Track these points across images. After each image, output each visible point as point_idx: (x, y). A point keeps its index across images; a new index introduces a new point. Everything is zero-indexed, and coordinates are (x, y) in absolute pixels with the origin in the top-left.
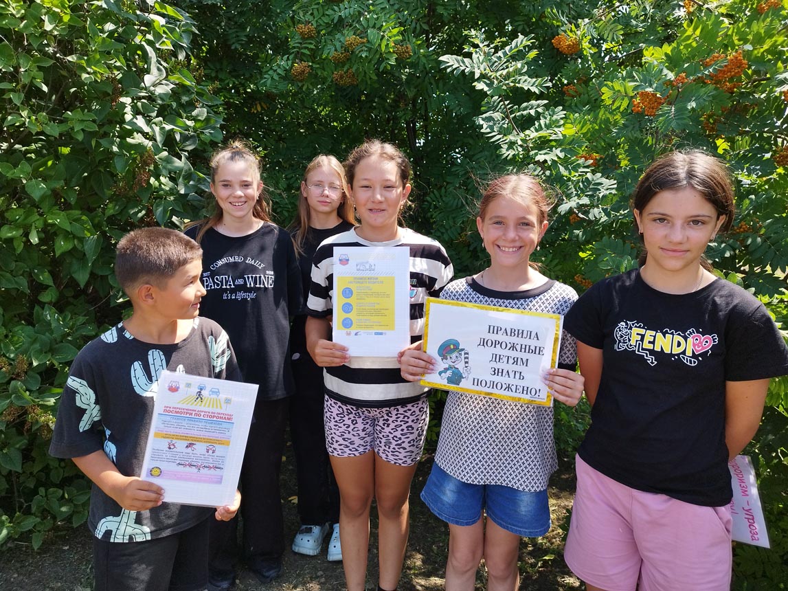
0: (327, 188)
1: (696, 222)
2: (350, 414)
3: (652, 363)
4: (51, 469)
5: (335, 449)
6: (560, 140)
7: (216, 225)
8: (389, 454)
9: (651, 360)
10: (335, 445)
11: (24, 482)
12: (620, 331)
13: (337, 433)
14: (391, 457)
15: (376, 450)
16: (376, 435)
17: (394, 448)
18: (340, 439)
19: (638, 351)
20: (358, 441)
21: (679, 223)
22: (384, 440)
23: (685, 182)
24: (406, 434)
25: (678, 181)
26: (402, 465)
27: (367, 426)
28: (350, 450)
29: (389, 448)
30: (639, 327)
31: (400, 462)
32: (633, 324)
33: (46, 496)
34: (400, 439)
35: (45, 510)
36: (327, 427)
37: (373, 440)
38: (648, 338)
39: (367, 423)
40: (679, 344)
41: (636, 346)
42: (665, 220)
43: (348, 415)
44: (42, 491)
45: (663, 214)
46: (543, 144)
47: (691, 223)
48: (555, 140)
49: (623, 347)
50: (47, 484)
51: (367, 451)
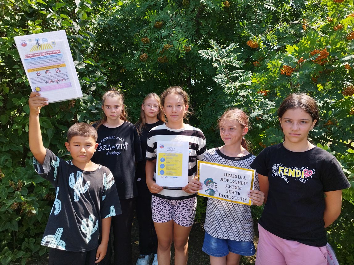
0: (153, 107)
1: (303, 122)
2: (163, 203)
3: (287, 181)
4: (30, 230)
5: (156, 219)
6: (250, 85)
7: (104, 123)
8: (180, 222)
9: (287, 180)
10: (156, 217)
11: (18, 236)
12: (274, 168)
13: (157, 212)
14: (181, 223)
15: (174, 220)
16: (174, 213)
17: (182, 219)
18: (159, 215)
19: (282, 176)
20: (166, 216)
21: (296, 122)
22: (177, 215)
23: (297, 106)
24: (187, 212)
25: (294, 105)
26: (186, 226)
27: (170, 209)
28: (163, 219)
29: (180, 219)
30: (282, 166)
31: (185, 225)
32: (279, 165)
33: (28, 242)
34: (185, 214)
35: (27, 248)
36: (153, 209)
37: (173, 215)
38: (285, 171)
39: (170, 207)
40: (298, 173)
41: (280, 174)
42: (290, 121)
43: (162, 204)
44: (26, 239)
45: (289, 119)
46: (243, 87)
47: (301, 123)
48: (248, 86)
49: (275, 175)
50: (29, 237)
51: (170, 220)
